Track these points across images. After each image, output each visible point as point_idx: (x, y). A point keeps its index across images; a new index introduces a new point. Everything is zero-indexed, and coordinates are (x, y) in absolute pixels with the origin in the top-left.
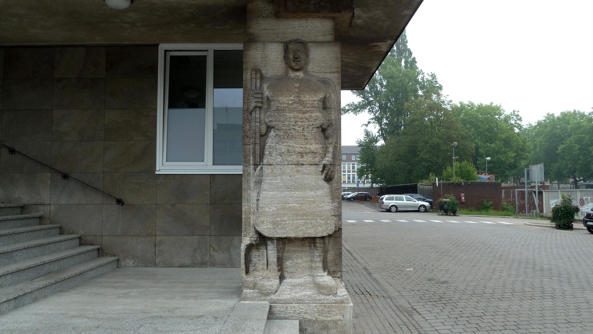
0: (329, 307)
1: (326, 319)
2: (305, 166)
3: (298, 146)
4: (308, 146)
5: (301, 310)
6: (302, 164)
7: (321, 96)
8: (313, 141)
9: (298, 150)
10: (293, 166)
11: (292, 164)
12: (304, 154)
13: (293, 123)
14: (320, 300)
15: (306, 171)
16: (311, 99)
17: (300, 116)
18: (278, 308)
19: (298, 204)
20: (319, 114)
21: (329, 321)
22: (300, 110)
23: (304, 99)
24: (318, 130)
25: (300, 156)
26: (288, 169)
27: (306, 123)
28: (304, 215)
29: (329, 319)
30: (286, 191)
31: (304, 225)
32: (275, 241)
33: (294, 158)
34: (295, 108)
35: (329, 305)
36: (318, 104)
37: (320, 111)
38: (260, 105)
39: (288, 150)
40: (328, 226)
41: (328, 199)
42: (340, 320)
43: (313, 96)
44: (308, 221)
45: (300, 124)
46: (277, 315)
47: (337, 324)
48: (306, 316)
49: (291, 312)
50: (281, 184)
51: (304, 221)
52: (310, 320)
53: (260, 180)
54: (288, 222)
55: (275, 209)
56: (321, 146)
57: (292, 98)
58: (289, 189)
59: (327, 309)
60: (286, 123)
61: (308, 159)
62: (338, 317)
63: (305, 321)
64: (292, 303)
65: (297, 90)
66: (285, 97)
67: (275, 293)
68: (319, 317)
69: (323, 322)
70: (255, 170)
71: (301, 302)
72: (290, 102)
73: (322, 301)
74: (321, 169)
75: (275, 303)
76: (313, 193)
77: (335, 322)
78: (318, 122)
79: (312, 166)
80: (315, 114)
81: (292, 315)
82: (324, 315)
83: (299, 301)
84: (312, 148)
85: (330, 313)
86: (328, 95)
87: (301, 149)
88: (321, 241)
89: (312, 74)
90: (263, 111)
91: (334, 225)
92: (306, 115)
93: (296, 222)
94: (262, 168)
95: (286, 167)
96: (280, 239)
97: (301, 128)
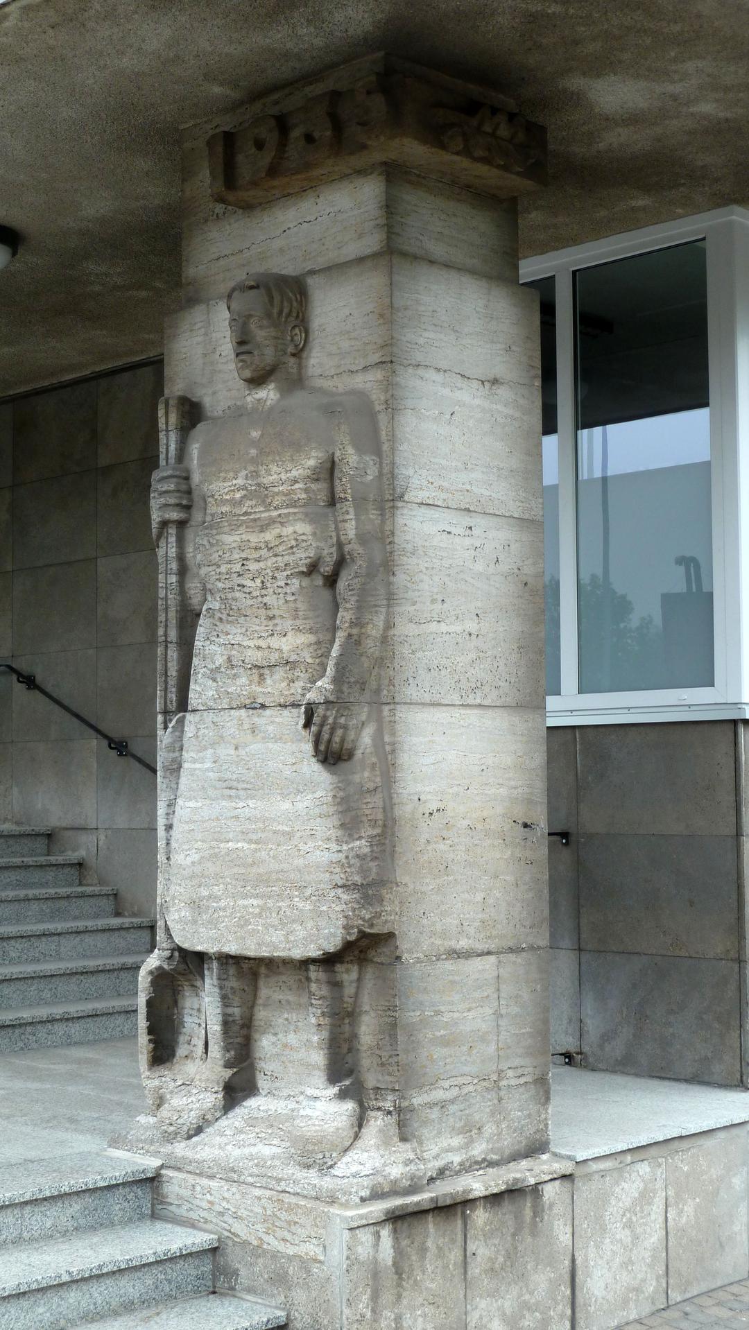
0: (290, 1209)
1: (281, 1247)
2: (268, 712)
3: (251, 643)
4: (275, 642)
5: (224, 1204)
6: (263, 706)
7: (312, 463)
8: (289, 623)
9: (254, 656)
10: (243, 712)
11: (239, 708)
12: (266, 671)
13: (237, 568)
14: (279, 1180)
15: (271, 728)
16: (283, 477)
17: (254, 538)
18: (176, 1184)
19: (250, 841)
20: (303, 528)
21: (290, 1258)
22: (255, 520)
23: (267, 480)
24: (306, 582)
25: (256, 678)
26: (233, 722)
27: (269, 563)
28: (262, 880)
29: (291, 1251)
30: (223, 797)
31: (260, 915)
32: (215, 965)
33: (242, 685)
34: (246, 513)
35: (293, 1200)
36: (306, 490)
37: (306, 515)
38: (175, 515)
39: (229, 660)
40: (322, 923)
41: (326, 828)
42: (316, 1261)
43: (290, 465)
44: (270, 903)
45: (253, 566)
46: (172, 1208)
47: (308, 1271)
48: (238, 1228)
49: (205, 1205)
50: (211, 774)
51: (260, 902)
52: (246, 1243)
53: (174, 760)
54: (222, 903)
55: (196, 857)
56: (312, 638)
57: (240, 481)
58: (233, 793)
59: (284, 1216)
60: (224, 569)
61: (275, 686)
62: (312, 1249)
63: (235, 1244)
64: (212, 1177)
65: (253, 452)
66: (225, 480)
67: (189, 1137)
68: (266, 1238)
69: (275, 1256)
70: (166, 728)
71: (235, 1176)
72: (238, 495)
73: (282, 1186)
74: (302, 721)
75: (179, 1169)
76: (286, 805)
77: (305, 1263)
78: (302, 557)
79: (286, 712)
80: (290, 530)
81: (204, 1214)
82: (279, 1233)
83: (232, 1175)
84: (285, 648)
85: (293, 1229)
86: (338, 454)
87: (259, 654)
88: (322, 975)
89: (319, 383)
90: (190, 533)
91: (342, 921)
92: (269, 536)
93: (240, 902)
94: (181, 722)
95: (225, 714)
96: (227, 960)
97: (258, 581)
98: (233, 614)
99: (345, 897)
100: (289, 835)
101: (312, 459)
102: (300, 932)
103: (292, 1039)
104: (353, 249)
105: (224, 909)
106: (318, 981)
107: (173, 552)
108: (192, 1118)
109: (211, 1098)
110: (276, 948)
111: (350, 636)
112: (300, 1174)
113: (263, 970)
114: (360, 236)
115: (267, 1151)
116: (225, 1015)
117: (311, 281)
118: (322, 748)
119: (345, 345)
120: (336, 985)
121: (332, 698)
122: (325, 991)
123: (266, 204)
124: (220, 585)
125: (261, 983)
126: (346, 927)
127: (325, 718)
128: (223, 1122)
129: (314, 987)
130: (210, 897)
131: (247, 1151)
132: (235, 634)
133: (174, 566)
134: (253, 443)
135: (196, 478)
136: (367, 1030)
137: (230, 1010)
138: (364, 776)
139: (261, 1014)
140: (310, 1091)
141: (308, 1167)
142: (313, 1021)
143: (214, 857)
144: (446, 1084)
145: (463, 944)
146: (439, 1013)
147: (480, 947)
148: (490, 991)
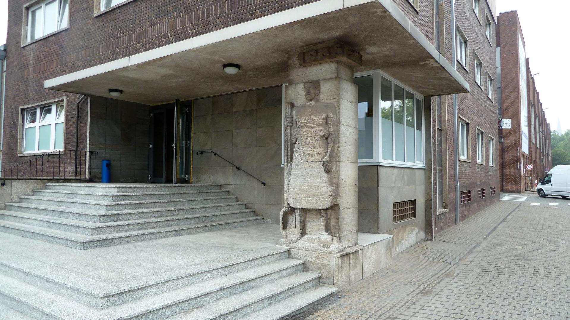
0: (322, 255)
1: (319, 262)
2: (313, 163)
3: (309, 150)
4: (315, 150)
5: (306, 255)
6: (312, 162)
7: (323, 116)
8: (318, 146)
9: (310, 152)
10: (307, 163)
11: (306, 162)
12: (313, 155)
13: (307, 135)
14: (318, 250)
15: (314, 166)
16: (317, 118)
17: (311, 130)
18: (293, 252)
19: (309, 187)
20: (322, 128)
21: (322, 264)
22: (311, 126)
23: (313, 119)
24: (322, 138)
25: (310, 156)
26: (304, 165)
27: (314, 135)
28: (312, 194)
29: (322, 263)
30: (302, 179)
31: (312, 201)
32: (299, 210)
33: (307, 158)
34: (308, 125)
35: (322, 253)
36: (322, 121)
37: (322, 126)
38: (290, 125)
39: (304, 153)
40: (326, 202)
41: (327, 185)
42: (328, 264)
43: (318, 117)
44: (314, 198)
45: (310, 135)
46: (293, 256)
47: (326, 266)
48: (309, 259)
49: (301, 255)
50: (300, 174)
51: (312, 198)
52: (311, 262)
53: (290, 171)
54: (303, 199)
55: (296, 190)
56: (323, 149)
57: (307, 119)
58: (305, 178)
59: (320, 256)
60: (303, 135)
61: (315, 158)
62: (327, 262)
63: (308, 262)
64: (302, 250)
65: (309, 113)
66: (303, 118)
67: (295, 243)
68: (316, 261)
69: (318, 264)
70: (287, 165)
71: (307, 250)
72: (306, 122)
73: (319, 251)
74: (322, 165)
75: (294, 249)
76: (318, 180)
77: (325, 265)
78: (321, 134)
79: (317, 163)
80: (319, 129)
81: (301, 257)
82: (319, 260)
83: (307, 249)
84: (317, 151)
85: (322, 259)
86: (329, 115)
87: (311, 152)
88: (324, 212)
89: (322, 101)
90: (292, 128)
91: (330, 202)
92: (314, 130)
93: (307, 198)
94: (291, 164)
95: (303, 163)
96: (302, 209)
97: (311, 138)
98: (305, 144)
99: (331, 197)
100: (318, 186)
101: (324, 116)
102: (321, 204)
103: (315, 224)
104: (329, 76)
105: (303, 200)
106: (323, 213)
107: (289, 132)
108: (295, 239)
109: (299, 235)
110: (315, 207)
111: (332, 149)
112: (323, 249)
113: (308, 211)
114: (331, 74)
115: (313, 245)
116: (300, 220)
117: (320, 82)
118: (326, 170)
119: (329, 94)
120: (327, 214)
121: (329, 160)
122: (325, 215)
123: (309, 66)
124: (302, 138)
125: (307, 214)
126: (331, 203)
127: (327, 164)
128: (301, 240)
129: (322, 214)
130: (300, 197)
131: (309, 245)
132: (306, 148)
133: (290, 134)
134: (309, 112)
135: (295, 117)
136: (332, 222)
137: (301, 219)
138: (333, 175)
139: (307, 220)
140: (322, 234)
141: (324, 247)
142: (322, 220)
143: (301, 190)
144: (345, 232)
145: (348, 206)
146: (345, 219)
147: (350, 207)
148: (351, 215)
